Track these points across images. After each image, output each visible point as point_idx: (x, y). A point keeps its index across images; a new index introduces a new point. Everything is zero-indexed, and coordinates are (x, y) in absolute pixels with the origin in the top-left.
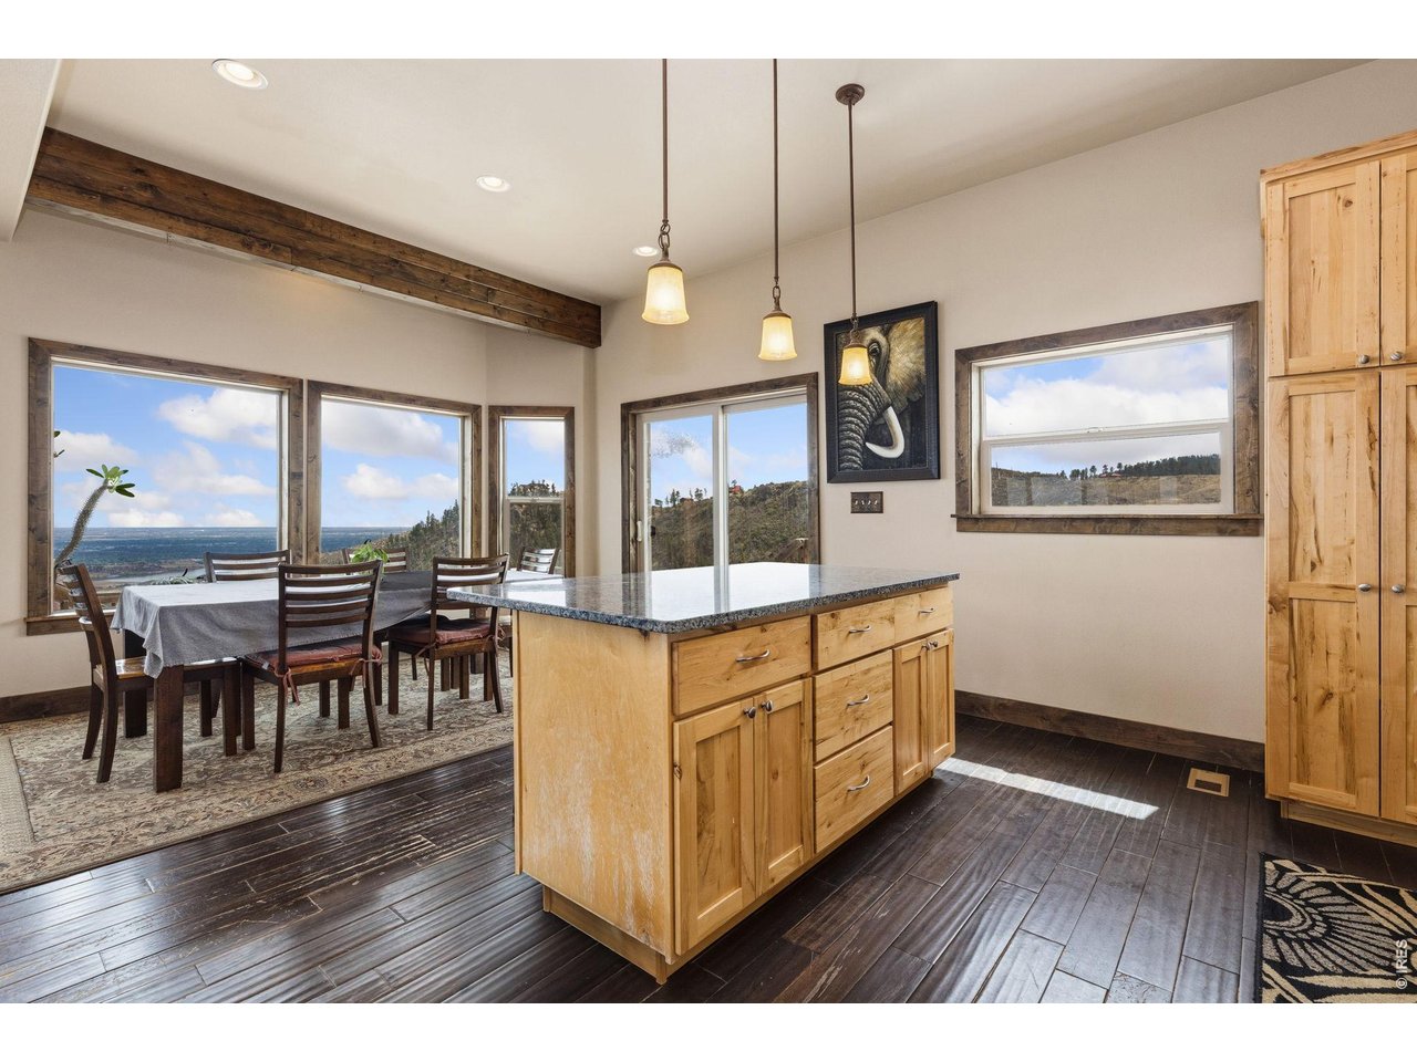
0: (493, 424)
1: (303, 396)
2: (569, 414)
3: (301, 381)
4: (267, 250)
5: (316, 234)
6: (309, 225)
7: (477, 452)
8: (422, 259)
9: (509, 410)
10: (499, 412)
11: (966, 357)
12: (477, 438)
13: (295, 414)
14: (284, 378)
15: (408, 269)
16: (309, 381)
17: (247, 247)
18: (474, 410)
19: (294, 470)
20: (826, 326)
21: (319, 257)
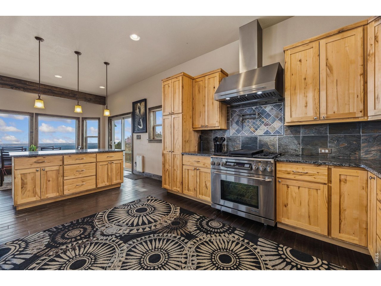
0: (83, 121)
1: (34, 116)
2: (99, 119)
3: (33, 113)
4: (17, 89)
5: (29, 85)
6: (28, 83)
7: (79, 127)
8: (57, 89)
9: (86, 118)
10: (84, 119)
11: (150, 109)
12: (79, 124)
13: (32, 120)
14: (28, 113)
15: (53, 91)
16: (35, 113)
17: (12, 88)
18: (78, 119)
19: (31, 131)
20: (133, 103)
21: (30, 89)
